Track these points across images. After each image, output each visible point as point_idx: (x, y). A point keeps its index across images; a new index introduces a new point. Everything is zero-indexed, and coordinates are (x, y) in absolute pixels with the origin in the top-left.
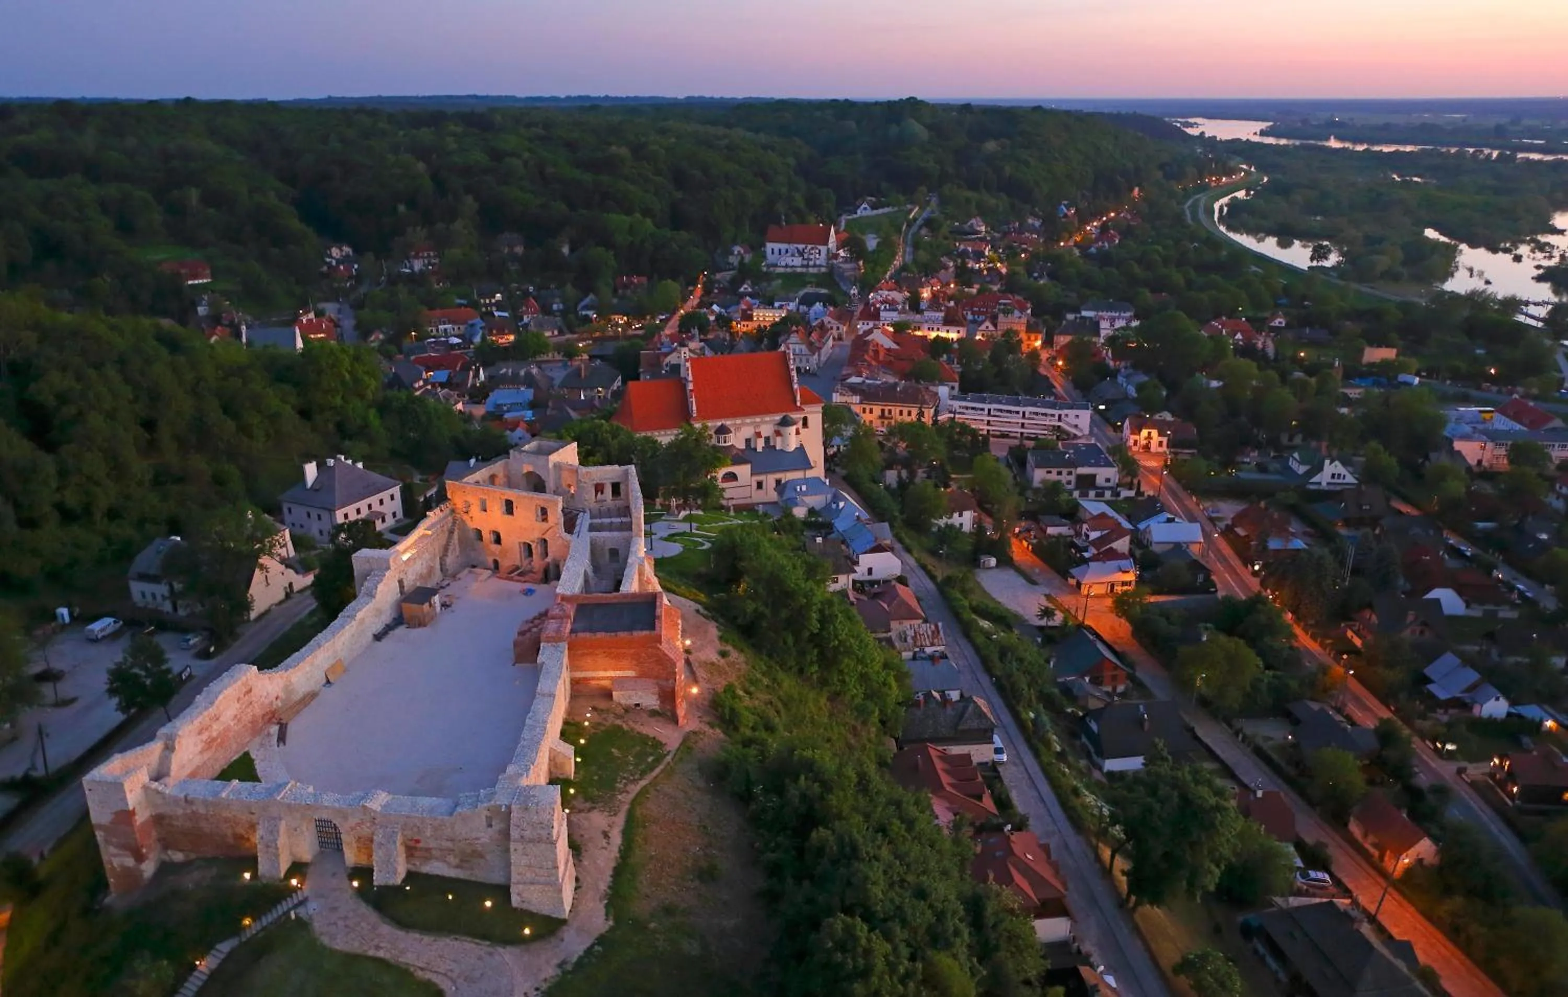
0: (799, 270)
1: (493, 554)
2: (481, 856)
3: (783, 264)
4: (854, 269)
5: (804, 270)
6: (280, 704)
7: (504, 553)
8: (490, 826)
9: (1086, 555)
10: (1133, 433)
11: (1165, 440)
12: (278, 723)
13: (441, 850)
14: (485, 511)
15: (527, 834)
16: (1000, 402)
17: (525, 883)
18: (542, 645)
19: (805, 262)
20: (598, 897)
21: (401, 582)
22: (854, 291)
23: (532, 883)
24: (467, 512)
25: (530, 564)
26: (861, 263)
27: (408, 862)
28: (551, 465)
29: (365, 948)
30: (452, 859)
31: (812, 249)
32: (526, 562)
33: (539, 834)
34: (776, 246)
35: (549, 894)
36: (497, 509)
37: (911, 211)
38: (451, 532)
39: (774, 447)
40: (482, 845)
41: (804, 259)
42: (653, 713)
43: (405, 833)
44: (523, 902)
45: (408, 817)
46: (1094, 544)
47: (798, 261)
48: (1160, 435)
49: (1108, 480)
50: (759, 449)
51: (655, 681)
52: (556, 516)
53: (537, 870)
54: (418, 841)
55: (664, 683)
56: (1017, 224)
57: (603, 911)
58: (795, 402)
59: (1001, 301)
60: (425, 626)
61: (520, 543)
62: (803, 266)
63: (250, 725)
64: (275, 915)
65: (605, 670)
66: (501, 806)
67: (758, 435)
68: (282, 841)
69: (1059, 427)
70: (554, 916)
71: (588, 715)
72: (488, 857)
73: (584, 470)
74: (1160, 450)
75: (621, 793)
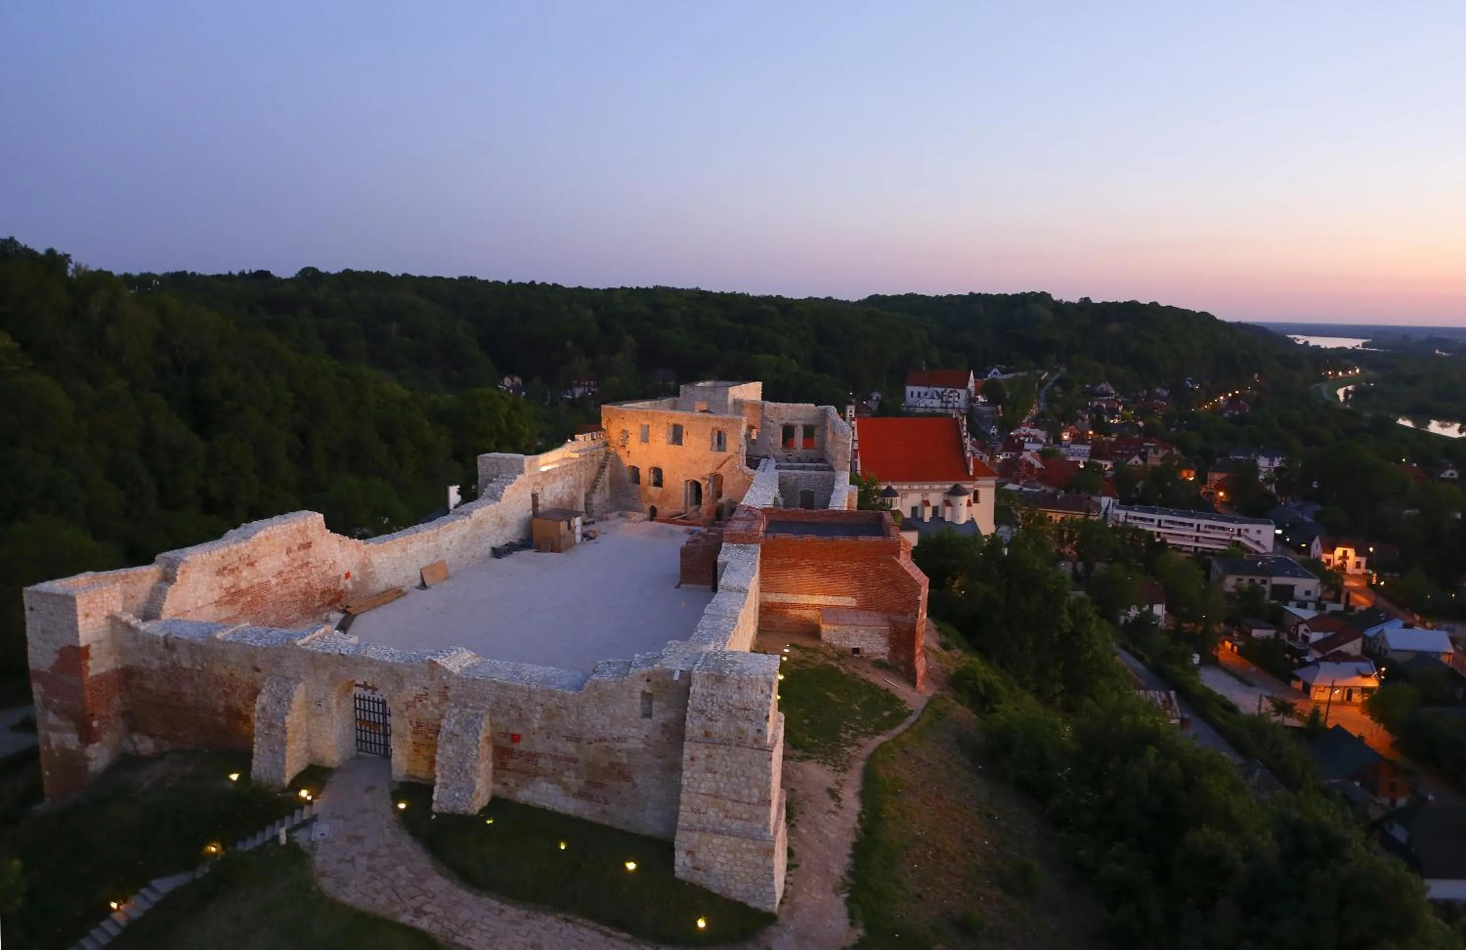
0: (938, 411)
1: (651, 499)
2: (625, 776)
3: (923, 405)
4: (992, 412)
5: (943, 411)
6: (350, 586)
7: (665, 498)
8: (648, 715)
9: (1308, 659)
10: (1325, 552)
11: (1363, 560)
12: (344, 611)
13: (555, 758)
14: (647, 441)
15: (719, 727)
16: (1171, 514)
17: (703, 830)
18: (724, 545)
19: (944, 405)
20: (830, 886)
21: (534, 497)
22: (994, 430)
23: (717, 833)
24: (624, 446)
25: (697, 510)
26: (1000, 407)
27: (495, 779)
28: (730, 400)
29: (397, 908)
30: (571, 778)
31: (951, 392)
32: (691, 509)
33: (741, 731)
34: (916, 389)
35: (748, 857)
36: (661, 438)
37: (1042, 375)
38: (603, 467)
39: (943, 519)
40: (629, 753)
41: (942, 401)
42: (879, 665)
43: (499, 719)
44: (696, 868)
45: (504, 687)
46: (1317, 645)
47: (937, 403)
48: (1357, 555)
49: (1308, 593)
50: (927, 519)
51: (885, 616)
52: (736, 443)
53: (729, 805)
54: (516, 738)
55: (899, 618)
56: (1145, 392)
57: (843, 910)
58: (968, 470)
59: (1146, 444)
60: (559, 552)
61: (687, 481)
62: (941, 408)
63: (301, 596)
64: (259, 841)
65: (812, 593)
66: (672, 673)
67: (926, 503)
68: (294, 719)
69: (1239, 542)
70: (752, 904)
71: (786, 650)
72: (639, 778)
73: (768, 404)
74: (1359, 572)
75: (849, 746)
